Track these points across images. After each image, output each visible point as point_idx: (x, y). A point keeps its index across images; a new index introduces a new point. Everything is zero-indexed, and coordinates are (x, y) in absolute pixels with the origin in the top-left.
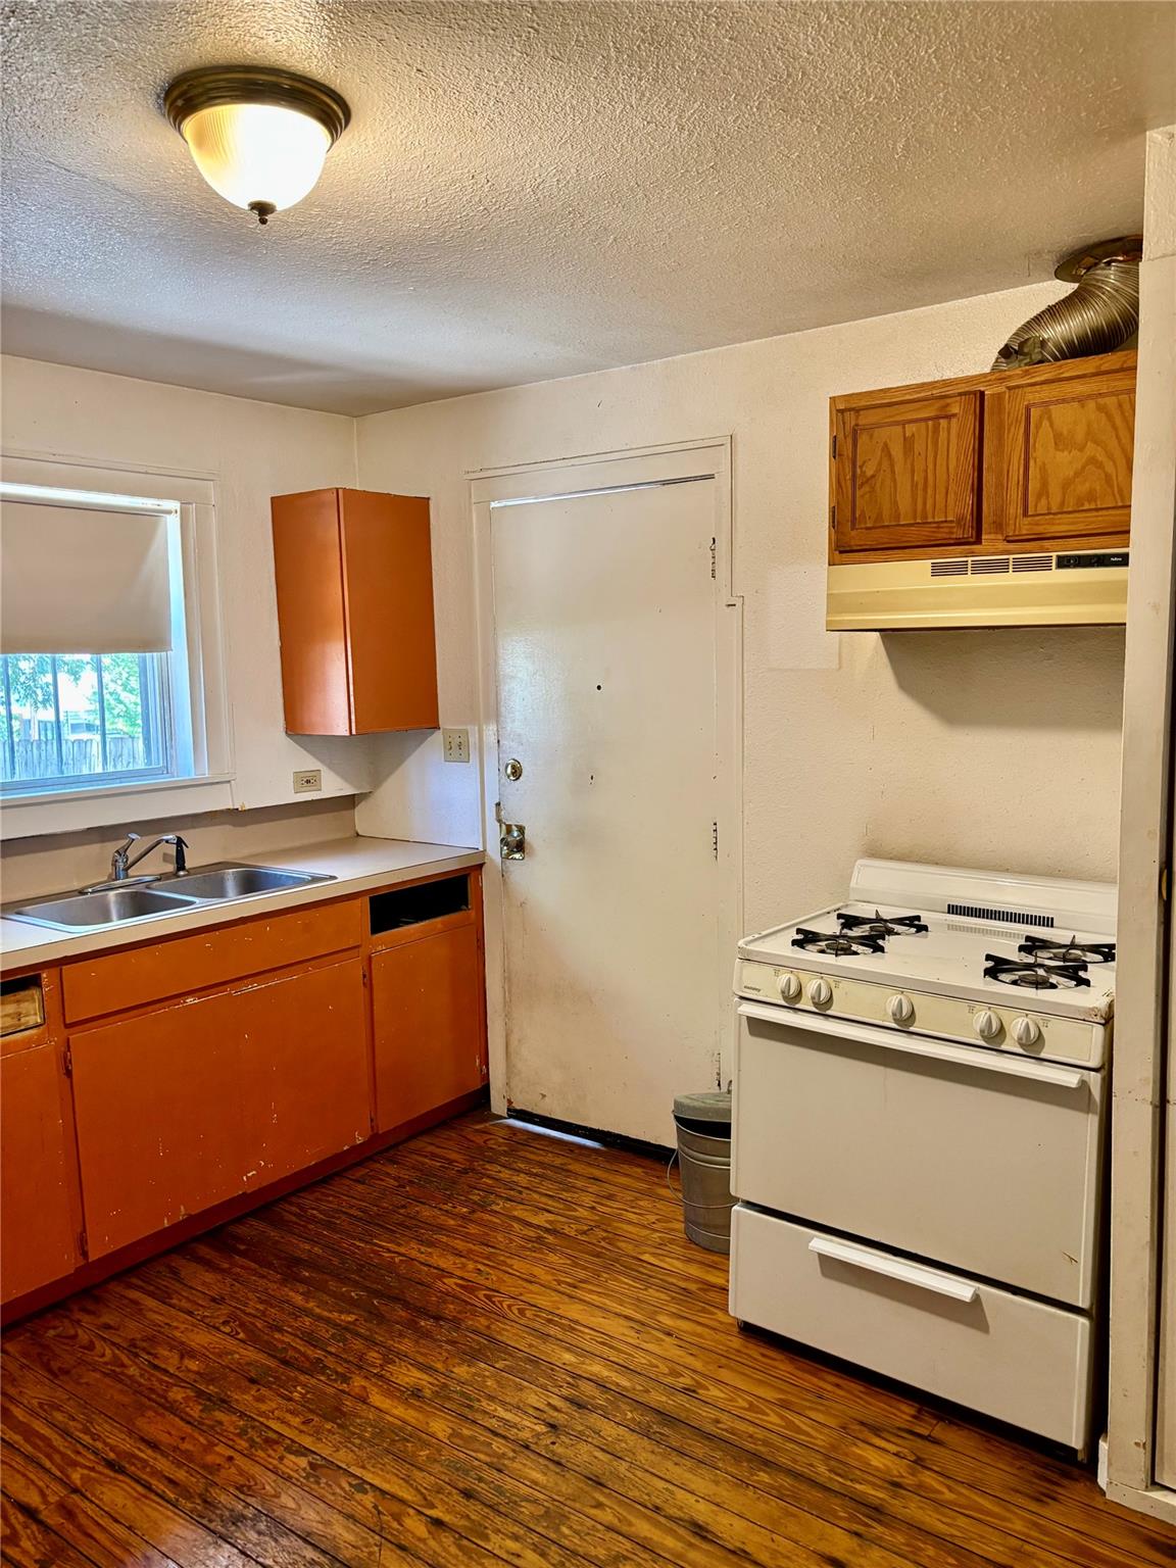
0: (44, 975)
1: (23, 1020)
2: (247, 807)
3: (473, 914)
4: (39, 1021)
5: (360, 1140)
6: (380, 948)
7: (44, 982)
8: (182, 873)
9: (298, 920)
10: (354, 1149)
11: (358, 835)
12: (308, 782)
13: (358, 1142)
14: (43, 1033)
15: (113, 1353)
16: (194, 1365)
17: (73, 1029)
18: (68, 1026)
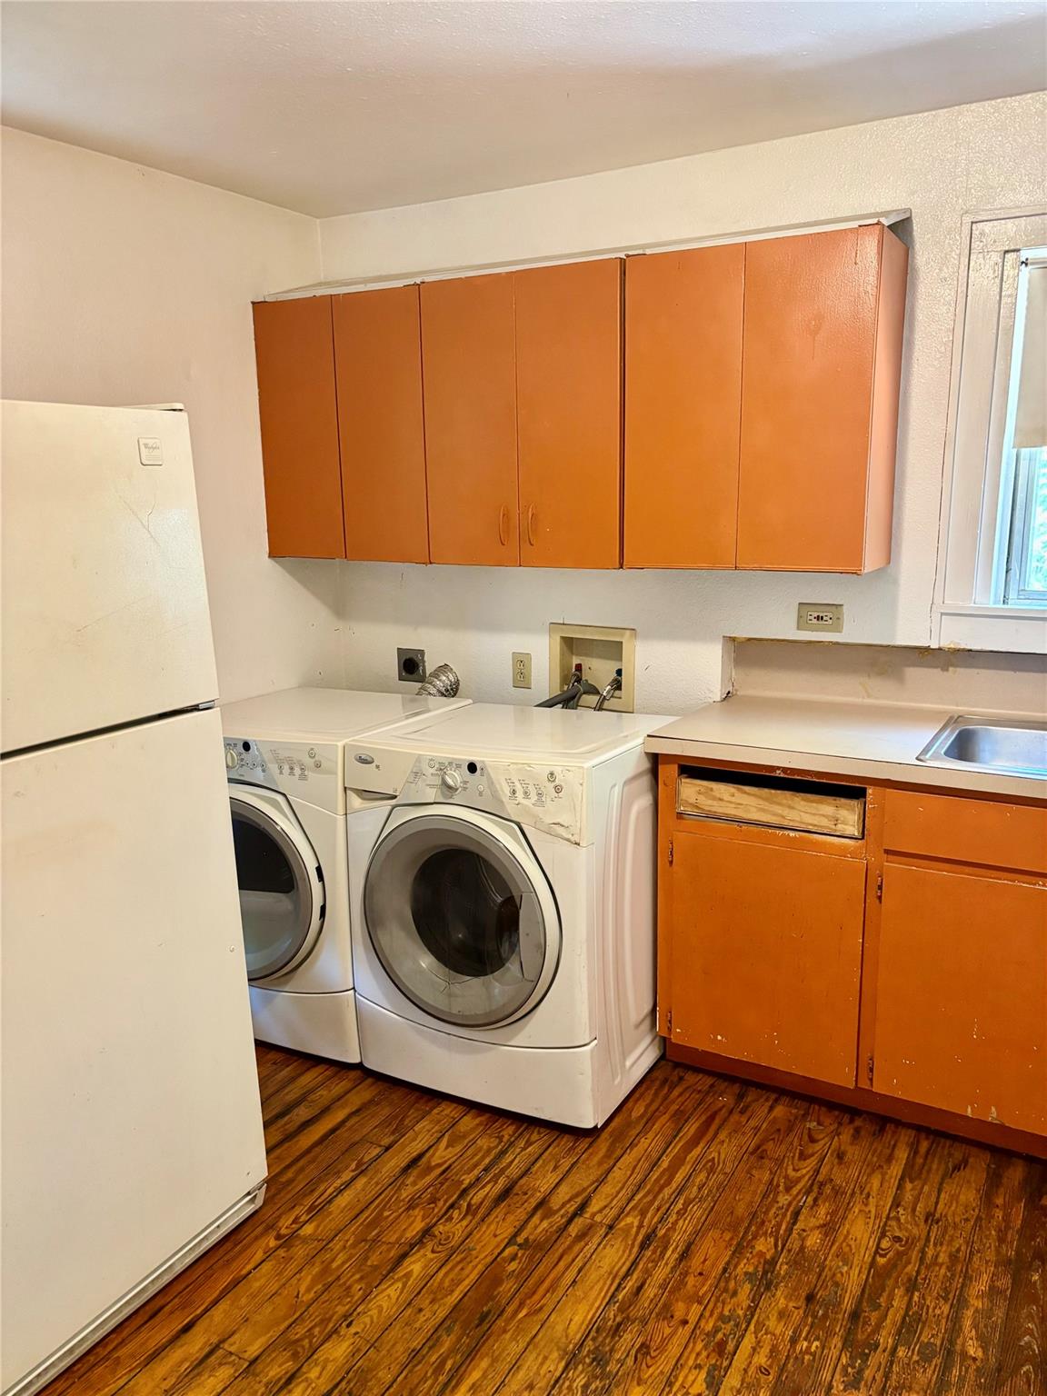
0: (870, 791)
1: (839, 826)
4: (856, 834)
7: (869, 798)
14: (860, 848)
15: (804, 1176)
16: (814, 1240)
17: (891, 857)
18: (887, 852)
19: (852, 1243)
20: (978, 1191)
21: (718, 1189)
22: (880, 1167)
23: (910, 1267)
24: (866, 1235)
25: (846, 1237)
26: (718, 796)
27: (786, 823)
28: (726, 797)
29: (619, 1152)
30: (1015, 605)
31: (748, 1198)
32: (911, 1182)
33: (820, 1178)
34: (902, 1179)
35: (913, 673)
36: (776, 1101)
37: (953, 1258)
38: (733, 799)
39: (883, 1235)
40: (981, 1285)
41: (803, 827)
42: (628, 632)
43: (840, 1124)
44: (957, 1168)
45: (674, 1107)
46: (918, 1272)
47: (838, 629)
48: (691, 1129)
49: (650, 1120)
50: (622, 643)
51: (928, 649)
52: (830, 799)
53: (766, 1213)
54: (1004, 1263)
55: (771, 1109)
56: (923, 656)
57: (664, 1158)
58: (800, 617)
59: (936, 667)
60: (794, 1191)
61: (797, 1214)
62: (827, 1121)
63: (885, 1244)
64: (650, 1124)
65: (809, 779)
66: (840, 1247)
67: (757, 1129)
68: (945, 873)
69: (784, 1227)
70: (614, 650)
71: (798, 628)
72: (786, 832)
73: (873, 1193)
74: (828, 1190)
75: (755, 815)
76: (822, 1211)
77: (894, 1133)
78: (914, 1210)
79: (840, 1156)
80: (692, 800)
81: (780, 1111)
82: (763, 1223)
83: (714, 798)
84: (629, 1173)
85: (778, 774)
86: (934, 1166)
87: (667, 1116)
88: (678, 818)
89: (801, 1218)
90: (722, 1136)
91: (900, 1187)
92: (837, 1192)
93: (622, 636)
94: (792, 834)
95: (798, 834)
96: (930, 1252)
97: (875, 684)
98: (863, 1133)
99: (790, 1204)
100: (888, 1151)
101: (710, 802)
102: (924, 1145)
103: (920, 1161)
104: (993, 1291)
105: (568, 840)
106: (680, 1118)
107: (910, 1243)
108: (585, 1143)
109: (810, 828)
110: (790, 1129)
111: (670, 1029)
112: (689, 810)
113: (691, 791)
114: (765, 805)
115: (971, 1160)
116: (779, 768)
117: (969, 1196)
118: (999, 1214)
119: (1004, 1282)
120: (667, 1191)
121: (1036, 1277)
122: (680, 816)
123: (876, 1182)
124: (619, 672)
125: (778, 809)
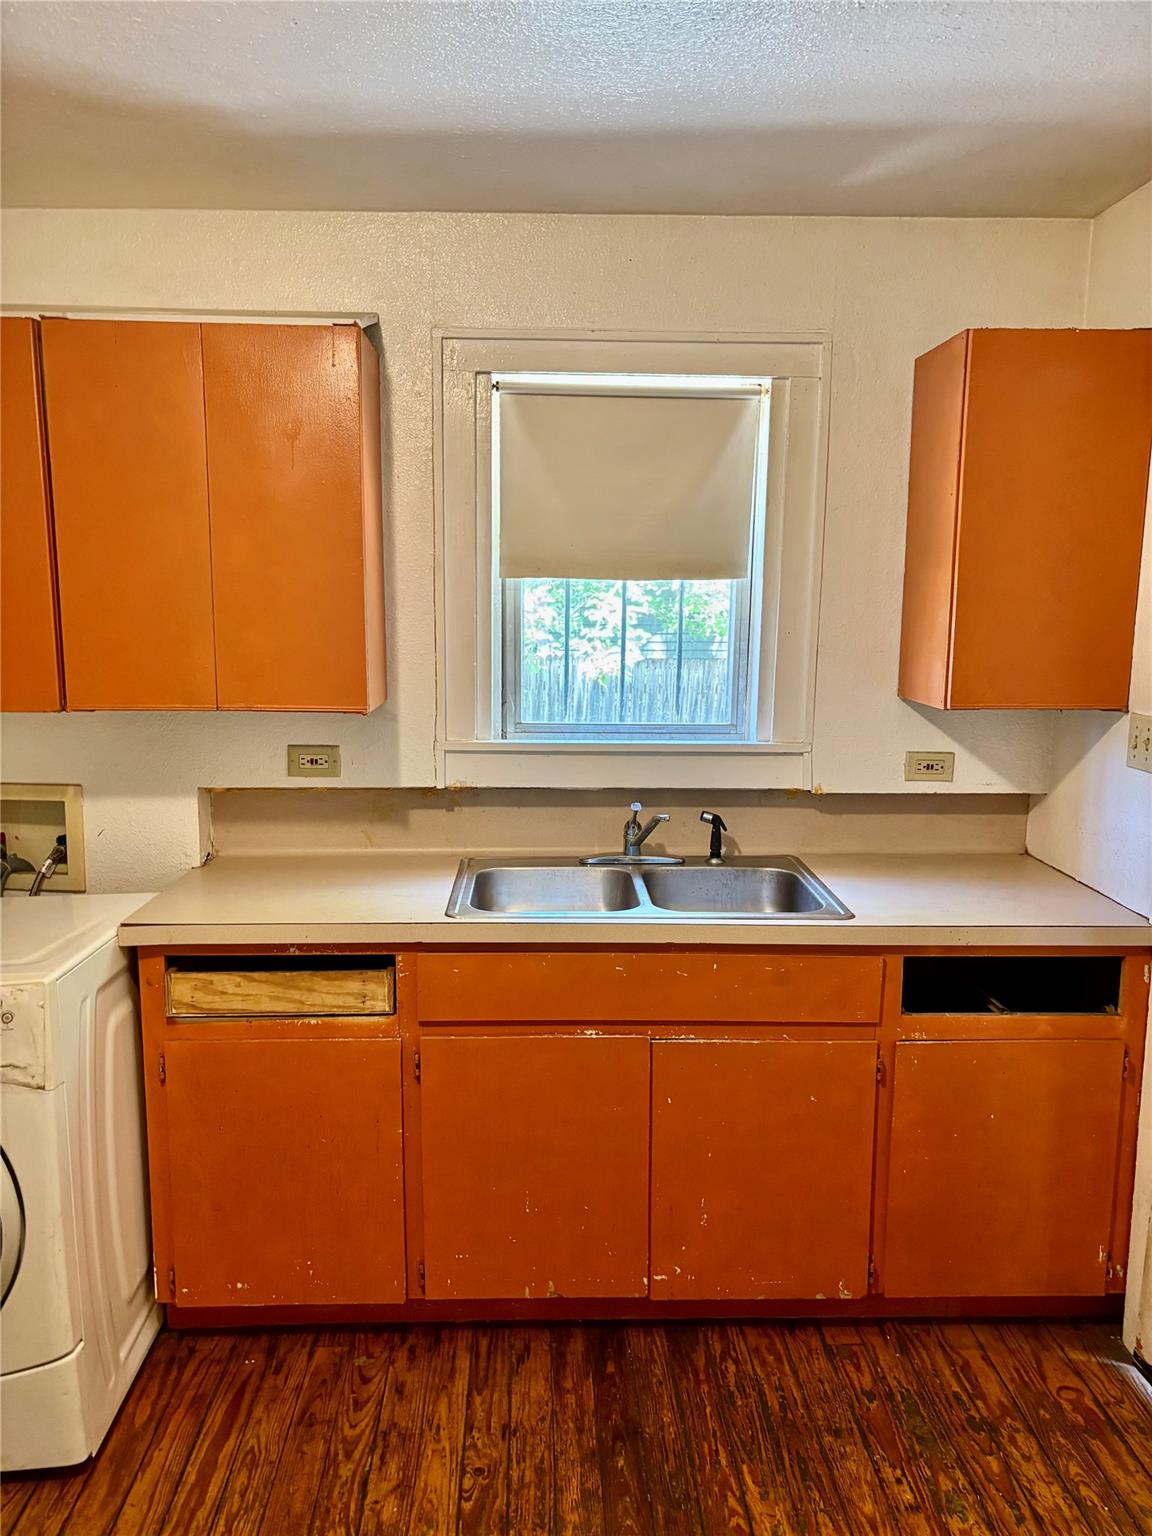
0: (399, 958)
1: (368, 1003)
2: (825, 791)
3: (1120, 1022)
4: (387, 1009)
5: (845, 1295)
6: (917, 1035)
7: (399, 965)
8: (714, 861)
9: (767, 965)
10: (833, 1303)
11: (1026, 852)
12: (929, 767)
13: (842, 1297)
14: (392, 1024)
15: (363, 1431)
16: (390, 1510)
17: (427, 1029)
18: (422, 1024)
19: (433, 1496)
20: (546, 1379)
21: (265, 1488)
22: (445, 1387)
23: (498, 1501)
24: (446, 1482)
25: (425, 1491)
26: (220, 989)
27: (305, 1009)
28: (231, 989)
29: (126, 1483)
30: (515, 739)
31: (303, 1485)
32: (479, 1394)
33: (383, 1426)
34: (469, 1394)
35: (417, 816)
36: (314, 1344)
37: (539, 1471)
38: (239, 991)
39: (463, 1473)
40: (572, 1495)
41: (327, 1011)
42: (71, 789)
43: (392, 1349)
44: (521, 1360)
45: (190, 1393)
46: (508, 1505)
47: (334, 772)
48: (217, 1416)
49: (160, 1421)
50: (63, 803)
51: (433, 790)
52: (355, 973)
53: (329, 1497)
54: (588, 1457)
55: (311, 1355)
56: (428, 797)
57: (189, 1468)
58: (290, 761)
59: (442, 808)
60: (356, 1455)
61: (364, 1484)
62: (377, 1351)
63: (467, 1483)
64: (161, 1429)
65: (330, 953)
66: (421, 1507)
67: (298, 1388)
68: (486, 1037)
69: (353, 1507)
70: (55, 813)
71: (289, 774)
72: (306, 1020)
73: (444, 1423)
74: (394, 1439)
75: (268, 1006)
76: (393, 1468)
77: (451, 1340)
78: (489, 1429)
79: (400, 1390)
80: (187, 999)
81: (321, 1354)
82: (328, 1511)
83: (215, 993)
84: (145, 1507)
85: (293, 952)
86: (499, 1366)
87: (182, 1410)
88: (168, 1023)
89: (371, 1486)
90: (258, 1412)
91: (469, 1404)
92: (404, 1437)
93: (64, 794)
94: (313, 1021)
95: (320, 1021)
96: (515, 1475)
97: (380, 831)
98: (418, 1351)
99: (355, 1473)
100: (448, 1366)
101: (209, 998)
102: (484, 1343)
103: (482, 1364)
104: (586, 1495)
105: (27, 1085)
106: (200, 1406)
107: (492, 1472)
108: (76, 1486)
109: (335, 1011)
110: (337, 1375)
111: (173, 1293)
112: (184, 1012)
113: (185, 989)
114: (278, 991)
115: (533, 1345)
116: (292, 945)
117: (539, 1389)
118: (571, 1399)
119: (594, 1481)
120: (201, 1515)
121: (621, 1462)
122: (171, 1021)
123: (443, 1408)
124: (62, 840)
125: (296, 995)
